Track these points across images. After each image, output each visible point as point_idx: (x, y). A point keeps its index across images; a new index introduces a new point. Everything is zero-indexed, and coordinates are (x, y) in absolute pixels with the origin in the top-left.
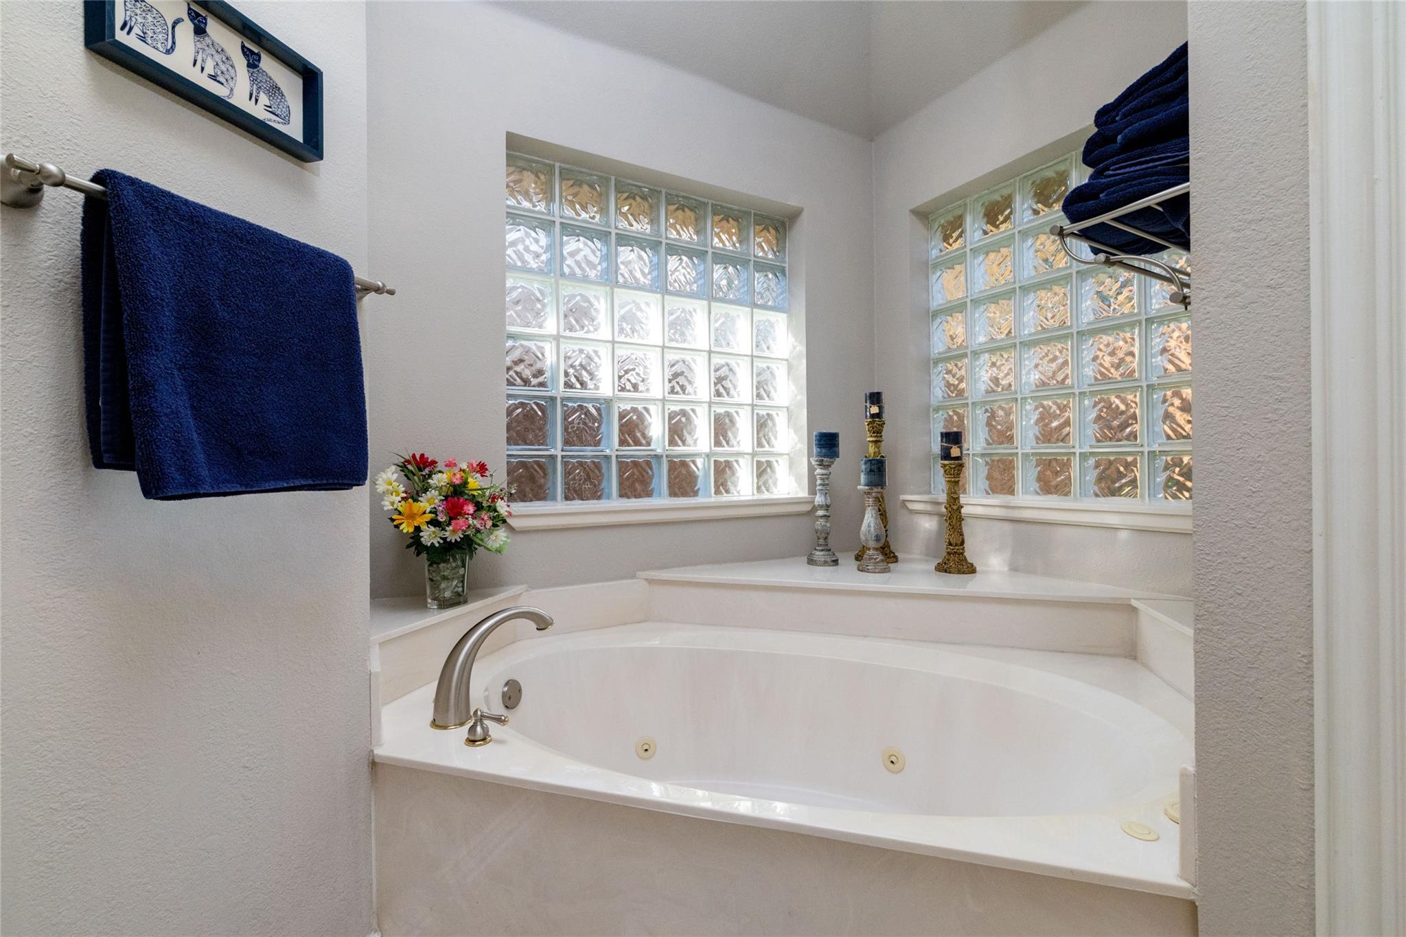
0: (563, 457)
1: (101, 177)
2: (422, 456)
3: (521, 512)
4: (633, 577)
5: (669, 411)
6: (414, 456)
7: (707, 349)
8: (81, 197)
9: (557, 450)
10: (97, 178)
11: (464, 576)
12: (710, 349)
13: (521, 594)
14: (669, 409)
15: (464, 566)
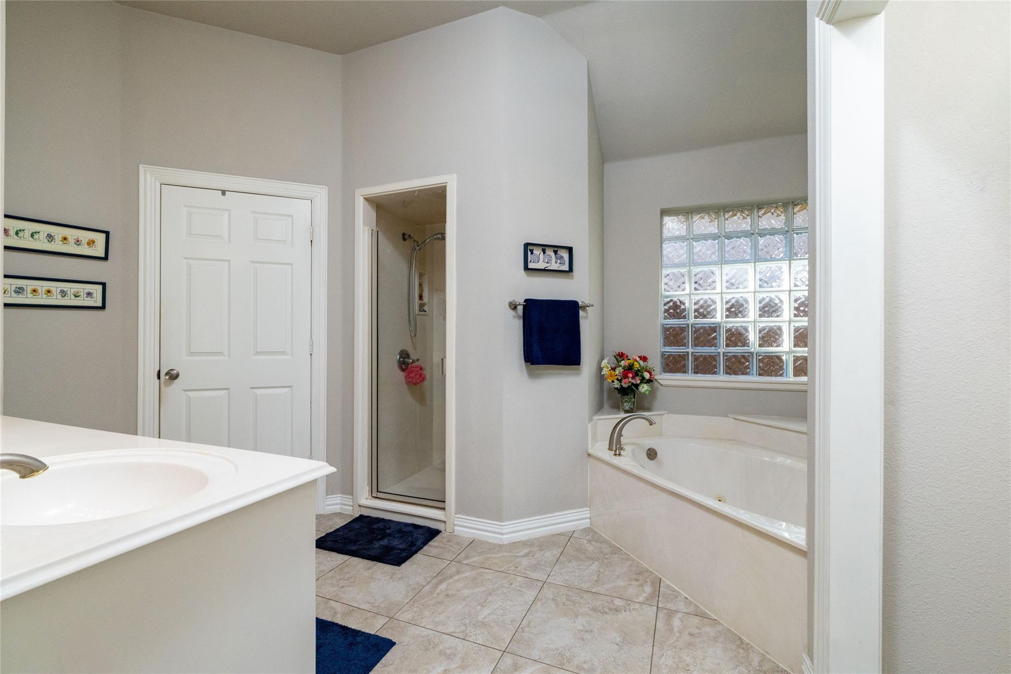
0: (692, 353)
1: (526, 301)
2: (622, 353)
3: (666, 379)
4: (726, 416)
5: (760, 328)
6: (619, 353)
7: (788, 289)
8: (522, 306)
9: (690, 350)
10: (525, 302)
11: (634, 402)
12: (790, 289)
13: (664, 414)
14: (759, 326)
15: (634, 398)
